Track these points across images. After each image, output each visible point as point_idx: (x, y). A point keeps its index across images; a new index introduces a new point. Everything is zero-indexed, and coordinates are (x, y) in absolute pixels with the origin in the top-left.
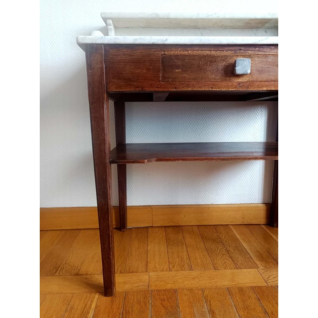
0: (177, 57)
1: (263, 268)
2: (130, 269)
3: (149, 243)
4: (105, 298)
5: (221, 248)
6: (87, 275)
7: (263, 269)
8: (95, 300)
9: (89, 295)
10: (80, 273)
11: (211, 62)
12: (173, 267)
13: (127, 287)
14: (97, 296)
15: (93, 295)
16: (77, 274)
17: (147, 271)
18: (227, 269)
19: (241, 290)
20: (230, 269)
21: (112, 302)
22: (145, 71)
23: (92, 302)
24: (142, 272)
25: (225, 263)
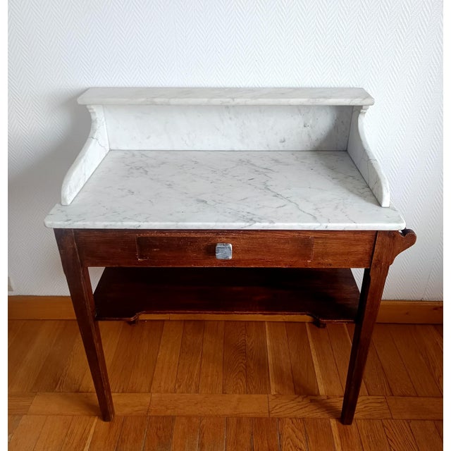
0: (153, 238)
1: (275, 393)
2: (132, 387)
3: (161, 347)
4: (104, 423)
5: (240, 361)
6: (87, 392)
7: (274, 395)
8: (94, 424)
9: (88, 418)
10: (80, 390)
11: (191, 242)
12: (179, 386)
13: (127, 410)
14: (96, 420)
15: (92, 418)
16: (77, 391)
17: (150, 392)
18: (236, 393)
19: (239, 421)
20: (239, 393)
21: (110, 427)
22: (120, 251)
23: (91, 426)
24: (145, 393)
25: (237, 384)
